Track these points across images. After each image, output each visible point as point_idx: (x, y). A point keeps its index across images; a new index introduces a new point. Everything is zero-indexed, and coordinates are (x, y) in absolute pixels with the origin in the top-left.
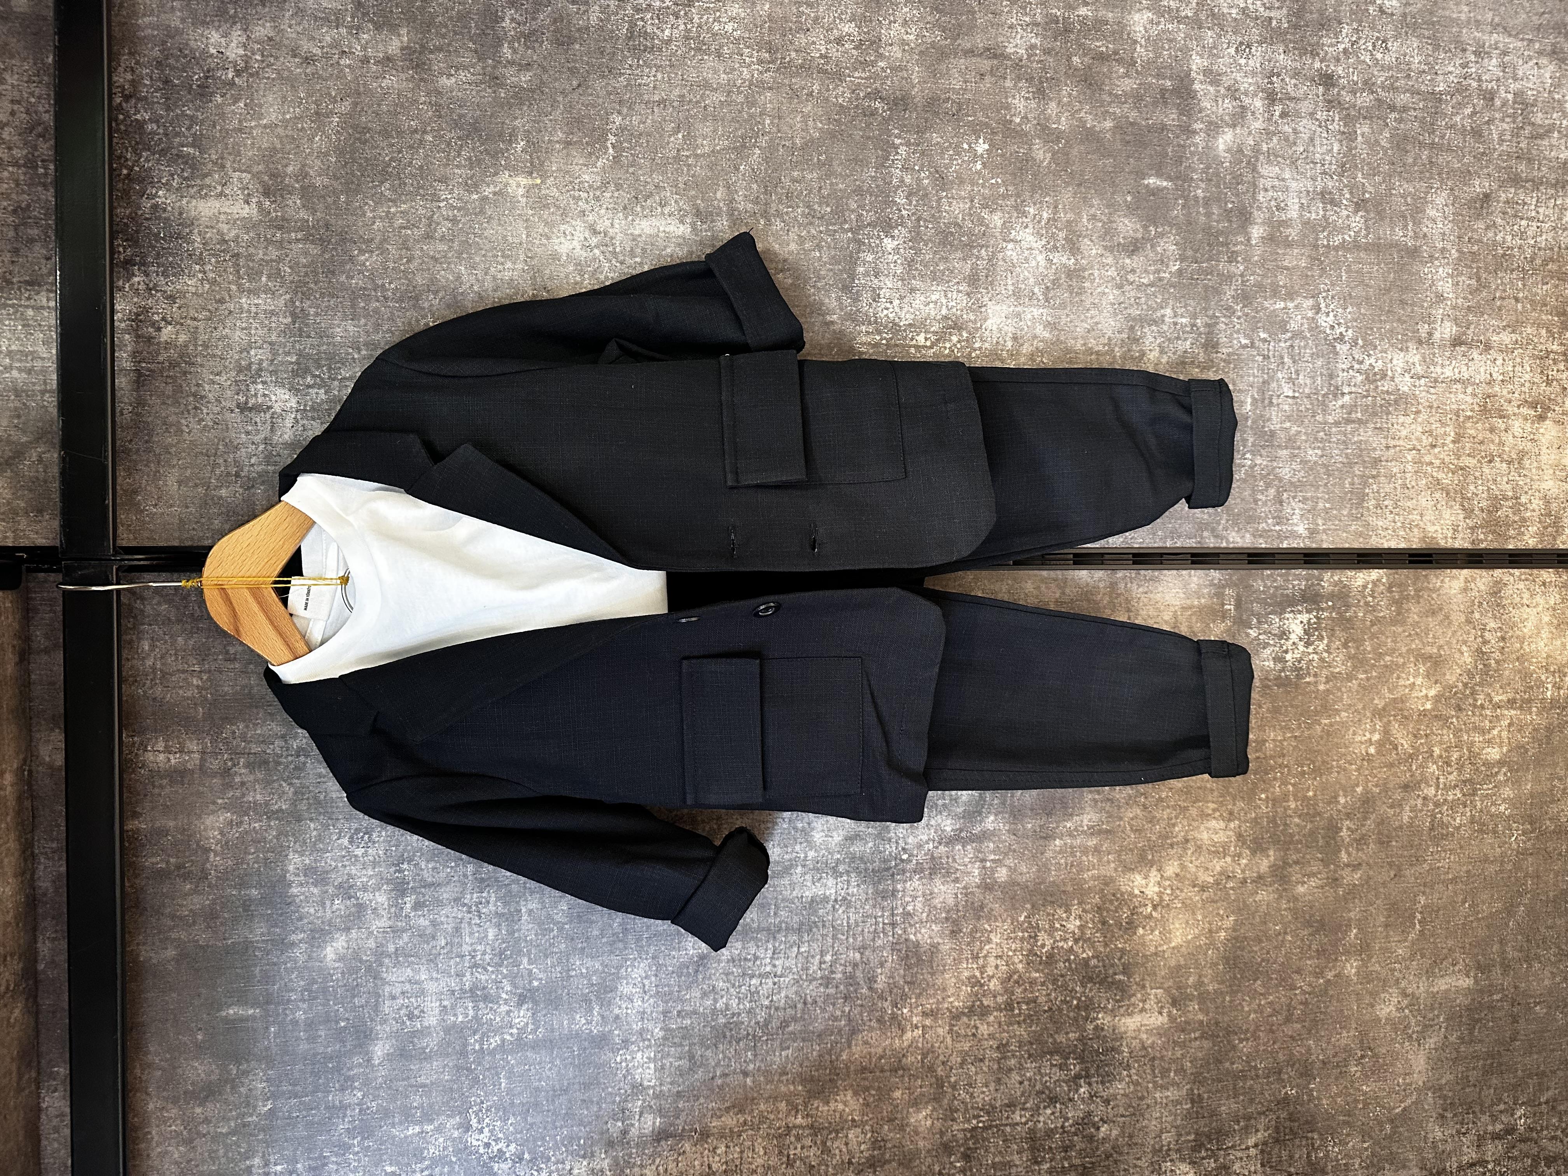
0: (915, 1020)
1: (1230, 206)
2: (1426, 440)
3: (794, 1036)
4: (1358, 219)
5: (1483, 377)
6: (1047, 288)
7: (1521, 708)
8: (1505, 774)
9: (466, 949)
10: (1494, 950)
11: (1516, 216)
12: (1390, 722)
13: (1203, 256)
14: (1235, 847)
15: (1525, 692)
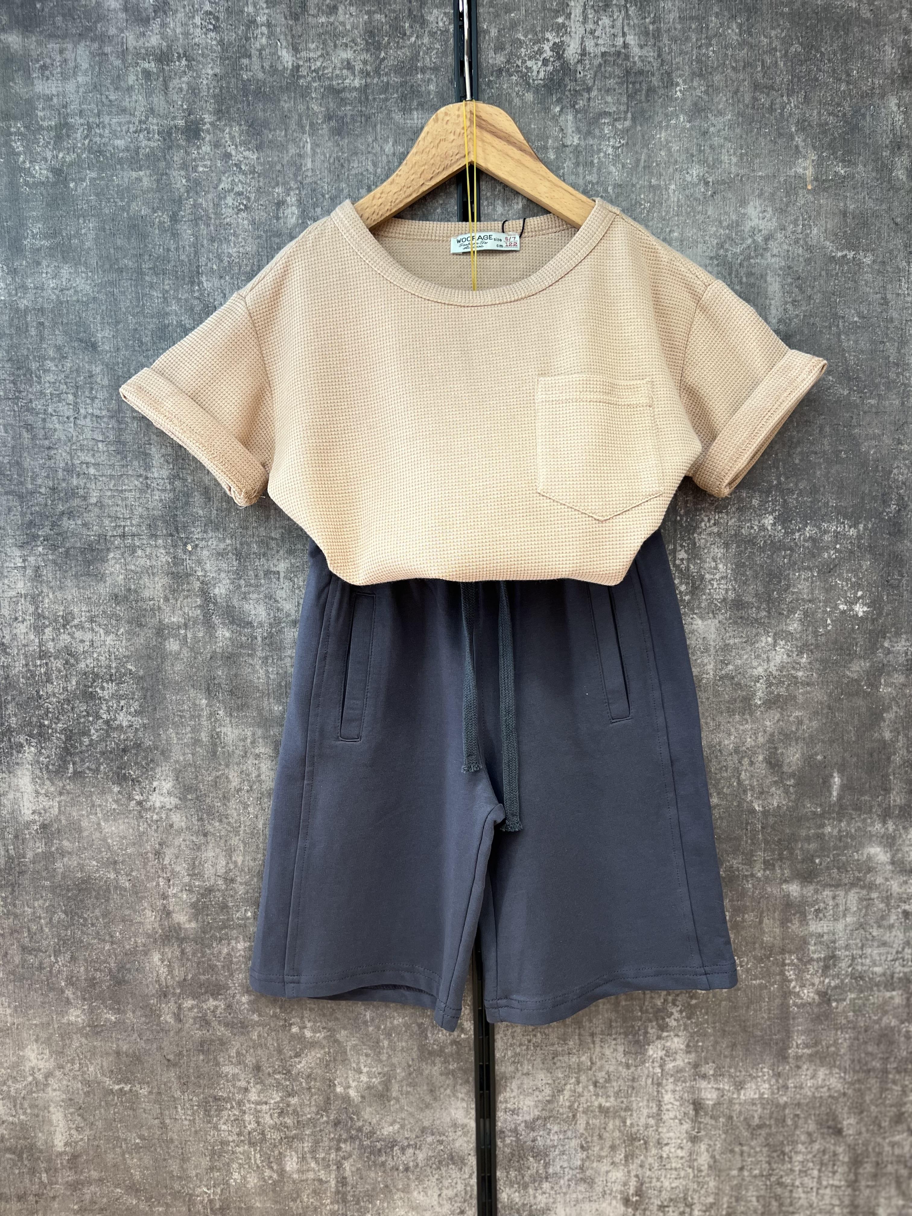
0: (32, 559)
1: (817, 861)
2: (601, 1076)
3: (17, 437)
4: (812, 995)
5: (666, 1134)
6: (733, 678)
7: (338, 1192)
8: (270, 1177)
9: (106, 119)
10: (92, 1172)
11: (822, 1164)
12: (323, 1047)
13: (769, 834)
14: (199, 886)
15: (354, 1196)
